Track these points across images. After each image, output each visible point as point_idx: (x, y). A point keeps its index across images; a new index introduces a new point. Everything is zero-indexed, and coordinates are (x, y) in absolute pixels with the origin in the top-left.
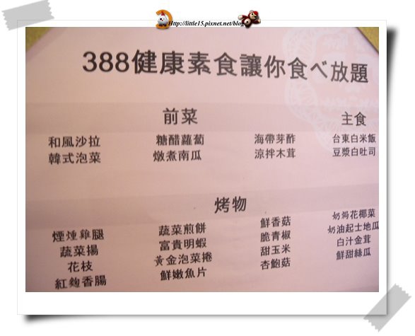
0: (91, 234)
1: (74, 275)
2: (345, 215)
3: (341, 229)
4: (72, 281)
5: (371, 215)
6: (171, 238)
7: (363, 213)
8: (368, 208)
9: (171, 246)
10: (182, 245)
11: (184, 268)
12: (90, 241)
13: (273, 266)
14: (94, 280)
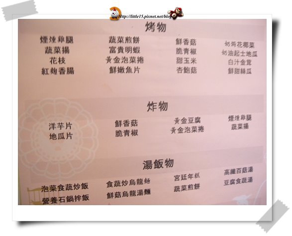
0: (65, 39)
1: (54, 66)
2: (233, 44)
3: (231, 53)
4: (52, 70)
5: (252, 47)
6: (117, 45)
7: (246, 44)
8: (249, 42)
9: (117, 50)
10: (124, 50)
11: (125, 66)
12: (64, 44)
13: (185, 72)
14: (66, 70)
